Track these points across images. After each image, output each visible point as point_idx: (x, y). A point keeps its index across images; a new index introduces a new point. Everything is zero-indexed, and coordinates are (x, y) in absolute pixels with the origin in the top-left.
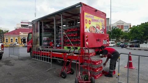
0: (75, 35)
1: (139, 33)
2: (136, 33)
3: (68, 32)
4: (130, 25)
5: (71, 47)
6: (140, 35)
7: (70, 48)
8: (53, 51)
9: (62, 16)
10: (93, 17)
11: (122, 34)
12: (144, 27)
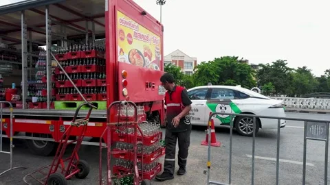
0: (89, 71)
1: (212, 77)
2: (207, 76)
3: (69, 60)
4: (196, 62)
5: (79, 103)
6: (213, 80)
7: (74, 105)
8: (17, 117)
9: (49, 15)
10: (137, 27)
11: (181, 78)
12: (220, 66)
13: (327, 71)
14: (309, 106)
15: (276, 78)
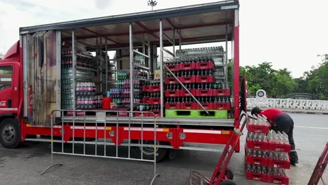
0: (204, 81)
13: (306, 73)
14: (311, 108)
15: (263, 79)
